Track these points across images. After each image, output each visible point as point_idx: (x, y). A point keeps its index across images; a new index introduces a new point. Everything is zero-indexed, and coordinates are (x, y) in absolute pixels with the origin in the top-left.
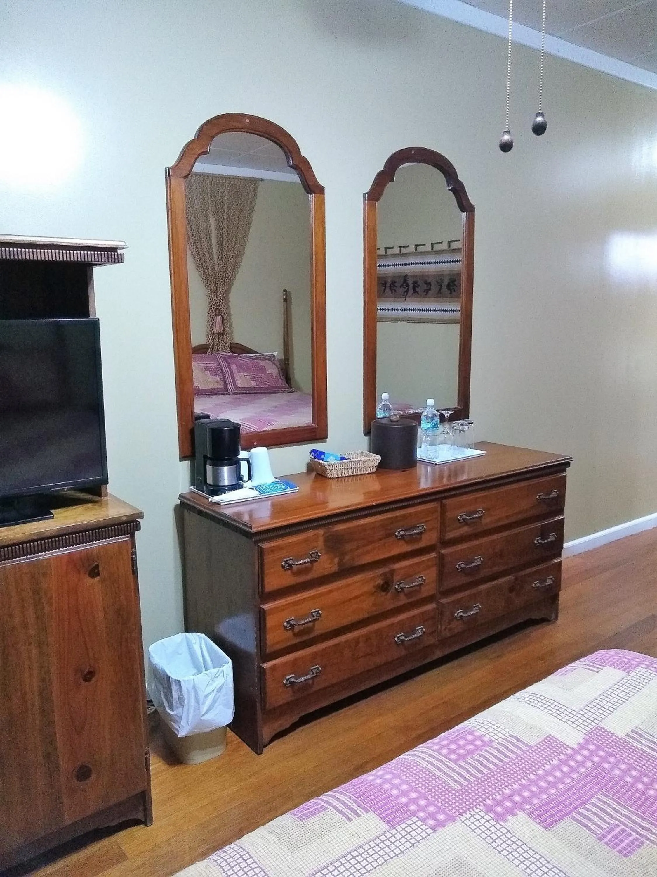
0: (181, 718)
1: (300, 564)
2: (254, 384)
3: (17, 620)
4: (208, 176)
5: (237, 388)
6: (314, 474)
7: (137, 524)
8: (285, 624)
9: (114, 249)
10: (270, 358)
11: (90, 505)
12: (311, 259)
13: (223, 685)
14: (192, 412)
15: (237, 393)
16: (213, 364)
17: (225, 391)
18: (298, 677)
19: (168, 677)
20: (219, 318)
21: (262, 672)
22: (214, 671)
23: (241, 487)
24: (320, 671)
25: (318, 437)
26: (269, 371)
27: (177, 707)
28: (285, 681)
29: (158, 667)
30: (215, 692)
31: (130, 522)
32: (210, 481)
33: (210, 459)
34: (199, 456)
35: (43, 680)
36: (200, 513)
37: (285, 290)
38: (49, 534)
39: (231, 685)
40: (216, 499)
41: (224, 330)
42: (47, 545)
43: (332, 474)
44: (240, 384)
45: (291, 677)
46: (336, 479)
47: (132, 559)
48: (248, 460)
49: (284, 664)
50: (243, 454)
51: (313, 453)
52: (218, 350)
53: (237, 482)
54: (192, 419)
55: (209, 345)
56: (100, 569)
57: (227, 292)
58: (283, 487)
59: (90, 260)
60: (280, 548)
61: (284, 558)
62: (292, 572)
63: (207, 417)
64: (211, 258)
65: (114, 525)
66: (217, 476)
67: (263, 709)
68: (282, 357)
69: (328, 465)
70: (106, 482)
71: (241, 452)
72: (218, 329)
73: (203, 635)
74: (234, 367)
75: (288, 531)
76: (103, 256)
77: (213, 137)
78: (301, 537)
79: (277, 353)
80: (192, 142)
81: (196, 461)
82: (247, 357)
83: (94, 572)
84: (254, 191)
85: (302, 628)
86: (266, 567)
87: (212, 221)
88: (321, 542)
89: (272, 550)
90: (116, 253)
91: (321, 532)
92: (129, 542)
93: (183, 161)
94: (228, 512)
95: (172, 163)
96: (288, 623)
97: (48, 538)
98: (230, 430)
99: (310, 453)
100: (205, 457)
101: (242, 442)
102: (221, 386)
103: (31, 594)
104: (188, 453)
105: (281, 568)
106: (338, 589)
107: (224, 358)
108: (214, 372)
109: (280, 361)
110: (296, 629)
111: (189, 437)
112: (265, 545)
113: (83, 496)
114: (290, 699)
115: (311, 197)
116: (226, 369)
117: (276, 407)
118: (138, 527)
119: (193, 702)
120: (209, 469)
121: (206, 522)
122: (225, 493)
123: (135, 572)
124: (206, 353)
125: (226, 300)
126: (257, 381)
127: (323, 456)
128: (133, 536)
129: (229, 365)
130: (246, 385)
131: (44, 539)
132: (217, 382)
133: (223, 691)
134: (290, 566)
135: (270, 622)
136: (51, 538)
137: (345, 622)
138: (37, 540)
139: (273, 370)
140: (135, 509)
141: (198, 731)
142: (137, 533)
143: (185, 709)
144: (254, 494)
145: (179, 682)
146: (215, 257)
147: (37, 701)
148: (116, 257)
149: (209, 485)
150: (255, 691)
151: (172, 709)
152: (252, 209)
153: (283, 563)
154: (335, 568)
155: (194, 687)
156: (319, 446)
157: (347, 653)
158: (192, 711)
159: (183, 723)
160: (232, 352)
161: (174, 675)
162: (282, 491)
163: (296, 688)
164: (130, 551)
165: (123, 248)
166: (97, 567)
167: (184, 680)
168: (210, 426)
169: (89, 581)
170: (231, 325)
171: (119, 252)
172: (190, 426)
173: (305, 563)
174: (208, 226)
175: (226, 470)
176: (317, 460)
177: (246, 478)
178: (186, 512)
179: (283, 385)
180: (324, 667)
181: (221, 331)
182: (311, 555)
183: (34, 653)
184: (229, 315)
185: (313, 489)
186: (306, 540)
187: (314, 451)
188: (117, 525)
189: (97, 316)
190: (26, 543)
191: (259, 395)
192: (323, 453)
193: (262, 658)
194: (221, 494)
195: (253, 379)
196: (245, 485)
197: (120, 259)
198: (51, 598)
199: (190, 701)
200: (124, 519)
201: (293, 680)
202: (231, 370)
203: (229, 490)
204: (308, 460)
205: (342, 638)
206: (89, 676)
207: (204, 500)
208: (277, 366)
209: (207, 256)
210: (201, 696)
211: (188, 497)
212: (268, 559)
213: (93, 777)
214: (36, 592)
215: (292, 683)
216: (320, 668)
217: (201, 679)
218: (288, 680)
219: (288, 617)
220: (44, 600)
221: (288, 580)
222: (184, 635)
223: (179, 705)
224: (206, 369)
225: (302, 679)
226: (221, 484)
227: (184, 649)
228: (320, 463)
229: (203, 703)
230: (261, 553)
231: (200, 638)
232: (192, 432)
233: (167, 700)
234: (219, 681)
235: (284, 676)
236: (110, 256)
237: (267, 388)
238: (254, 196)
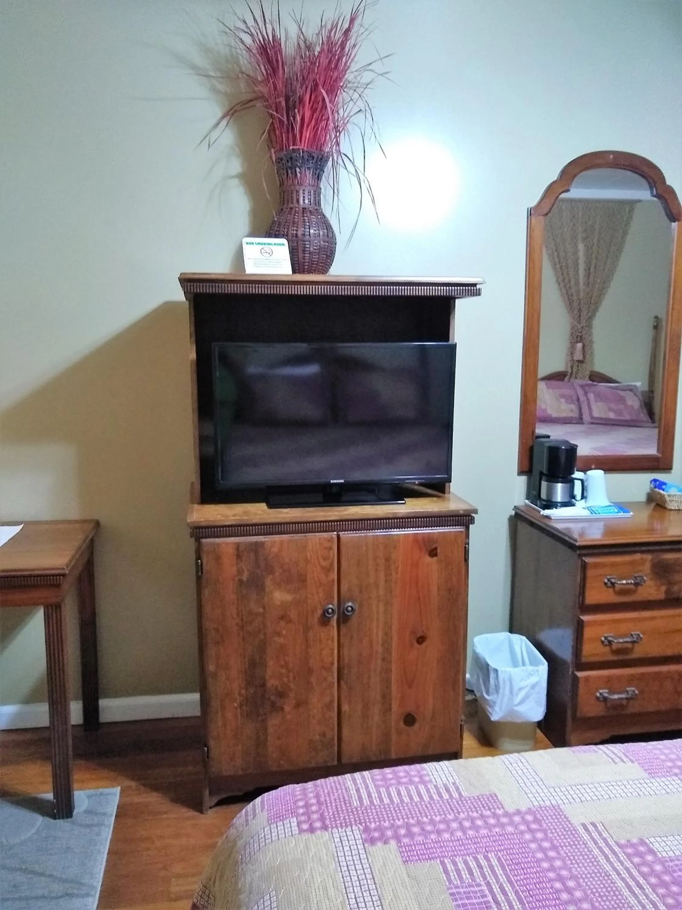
0: (495, 703)
1: (623, 584)
2: (612, 415)
3: (372, 580)
4: (580, 201)
5: (592, 417)
6: (653, 505)
7: (471, 519)
8: (603, 639)
9: (475, 285)
10: (631, 389)
11: (435, 499)
12: (669, 286)
13: (537, 683)
14: (533, 432)
15: (592, 423)
16: (567, 392)
17: (580, 420)
18: (611, 692)
19: (488, 665)
20: (579, 345)
21: (576, 679)
22: (530, 668)
23: (573, 505)
24: (636, 695)
25: (661, 467)
26: (630, 402)
27: (492, 693)
28: (598, 695)
29: (480, 656)
30: (528, 688)
31: (466, 516)
32: (544, 496)
33: (546, 475)
34: (536, 473)
35: (386, 634)
36: (532, 524)
37: (656, 317)
38: (400, 515)
39: (544, 684)
40: (547, 512)
41: (584, 356)
42: (398, 524)
43: (672, 506)
44: (596, 414)
45: (605, 692)
46: (677, 512)
47: (465, 547)
48: (582, 481)
49: (600, 677)
50: (577, 475)
51: (653, 482)
52: (576, 378)
53: (569, 500)
54: (533, 437)
55: (567, 372)
56: (438, 551)
57: (590, 318)
58: (616, 511)
59: (453, 294)
60: (604, 565)
61: (607, 575)
62: (614, 590)
63: (548, 437)
64: (577, 284)
65: (453, 516)
66: (551, 492)
67: (574, 717)
68: (646, 388)
69: (669, 496)
70: (450, 481)
71: (576, 472)
72: (578, 356)
73: (524, 638)
74: (591, 396)
75: (614, 550)
76: (464, 291)
77: (575, 176)
78: (627, 558)
79: (641, 384)
80: (554, 182)
81: (532, 477)
82: (607, 387)
83: (433, 553)
84: (629, 213)
85: (620, 646)
86: (588, 581)
87: (581, 247)
88: (647, 568)
89: (596, 566)
90: (475, 288)
91: (649, 557)
92: (465, 532)
93: (544, 200)
94: (560, 526)
95: (533, 203)
96: (606, 638)
97: (399, 518)
98: (567, 450)
99: (651, 482)
100: (541, 474)
101: (578, 464)
102: (575, 414)
103: (383, 561)
104: (526, 469)
105: (603, 584)
106: (662, 617)
107: (582, 386)
108: (569, 399)
109: (643, 392)
110: (614, 647)
111: (528, 453)
112: (587, 560)
113: (429, 491)
114: (602, 714)
115: (675, 225)
116: (582, 398)
117: (632, 439)
118: (472, 521)
119: (507, 692)
120: (544, 484)
121: (536, 532)
122: (556, 508)
123: (466, 560)
124: (562, 380)
125: (589, 326)
126: (615, 412)
127: (664, 487)
128: (468, 528)
129: (586, 394)
130: (603, 416)
131: (397, 518)
132: (572, 411)
133: (537, 689)
134: (613, 584)
135: (588, 633)
136: (402, 518)
137: (669, 652)
138: (391, 519)
139: (634, 402)
140: (470, 505)
141: (509, 719)
142: (471, 526)
143: (500, 696)
144: (586, 513)
145: (496, 671)
146: (581, 281)
147: (380, 649)
148: (475, 291)
149: (544, 500)
150: (567, 697)
151: (488, 693)
152: (625, 233)
153: (606, 581)
154: (661, 596)
155: (510, 680)
156: (661, 477)
157: (669, 685)
158: (506, 699)
159: (497, 708)
160: (590, 380)
161: (493, 664)
162: (614, 514)
163: (609, 705)
164: (464, 542)
165: (482, 284)
166: (436, 549)
167: (502, 671)
168: (547, 444)
169: (428, 559)
170: (592, 353)
171: (478, 286)
172: (530, 443)
173: (628, 584)
174: (576, 253)
175: (559, 487)
176: (657, 490)
177: (579, 497)
178: (519, 523)
179: (645, 419)
180: (642, 692)
181: (581, 358)
182: (636, 577)
183: (382, 608)
184: (591, 342)
185: (651, 517)
186: (632, 563)
187: (655, 480)
188: (455, 516)
189: (455, 341)
190: (383, 519)
191: (616, 427)
192: (665, 484)
193: (576, 667)
194: (552, 509)
195: (611, 410)
196: (577, 503)
197: (478, 293)
198: (398, 567)
199: (505, 690)
200: (462, 512)
201: (606, 695)
202: (588, 399)
203: (561, 507)
204: (648, 490)
205: (664, 669)
206: (421, 640)
207: (537, 513)
208: (639, 399)
209: (573, 281)
210: (515, 689)
211: (522, 508)
212: (590, 573)
213: (417, 726)
214: (387, 560)
215: (605, 699)
216: (637, 692)
217: (517, 673)
218: (601, 694)
219: (606, 633)
220: (393, 567)
221: (608, 597)
222: (506, 635)
223: (495, 692)
224: (562, 396)
225: (616, 697)
226: (554, 500)
227: (506, 647)
228: (660, 494)
229: (517, 695)
230: (584, 567)
231: (521, 640)
232: (531, 449)
233: (485, 686)
234: (533, 680)
235: (597, 690)
236: (470, 291)
237: (626, 421)
238: (630, 218)
